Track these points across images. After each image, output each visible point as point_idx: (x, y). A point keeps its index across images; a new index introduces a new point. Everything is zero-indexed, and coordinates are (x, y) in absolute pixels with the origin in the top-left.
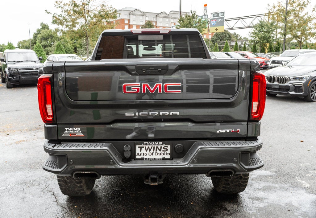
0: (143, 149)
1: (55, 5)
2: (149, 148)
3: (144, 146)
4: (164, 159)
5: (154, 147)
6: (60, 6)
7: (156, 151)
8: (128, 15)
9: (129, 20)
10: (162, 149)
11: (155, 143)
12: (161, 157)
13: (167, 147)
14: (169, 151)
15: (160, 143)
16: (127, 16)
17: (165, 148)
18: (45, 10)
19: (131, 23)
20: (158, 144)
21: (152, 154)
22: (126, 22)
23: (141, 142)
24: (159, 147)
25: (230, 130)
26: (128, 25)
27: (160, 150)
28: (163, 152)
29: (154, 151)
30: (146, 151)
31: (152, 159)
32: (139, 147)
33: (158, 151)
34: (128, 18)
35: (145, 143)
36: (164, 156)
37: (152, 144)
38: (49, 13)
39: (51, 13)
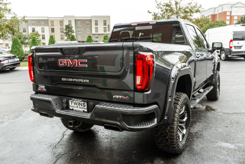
0: (73, 103)
1: (157, 7)
2: (75, 102)
3: (73, 101)
4: (84, 111)
5: (78, 103)
6: (160, 7)
7: (79, 105)
8: (231, 8)
9: (231, 12)
10: (83, 105)
11: (78, 100)
12: (82, 110)
13: (85, 104)
14: (86, 107)
15: (81, 100)
16: (229, 9)
17: (84, 104)
18: (148, 11)
19: (232, 14)
20: (80, 101)
21: (78, 107)
22: (228, 14)
23: (71, 98)
24: (81, 103)
25: (122, 97)
26: (229, 16)
27: (82, 105)
28: (83, 107)
29: (78, 105)
30: (75, 105)
31: (77, 110)
32: (71, 101)
33: (80, 106)
34: (230, 10)
35: (73, 99)
36: (84, 109)
37: (77, 100)
38: (150, 13)
39: (152, 13)
